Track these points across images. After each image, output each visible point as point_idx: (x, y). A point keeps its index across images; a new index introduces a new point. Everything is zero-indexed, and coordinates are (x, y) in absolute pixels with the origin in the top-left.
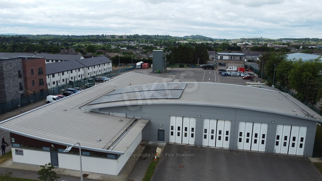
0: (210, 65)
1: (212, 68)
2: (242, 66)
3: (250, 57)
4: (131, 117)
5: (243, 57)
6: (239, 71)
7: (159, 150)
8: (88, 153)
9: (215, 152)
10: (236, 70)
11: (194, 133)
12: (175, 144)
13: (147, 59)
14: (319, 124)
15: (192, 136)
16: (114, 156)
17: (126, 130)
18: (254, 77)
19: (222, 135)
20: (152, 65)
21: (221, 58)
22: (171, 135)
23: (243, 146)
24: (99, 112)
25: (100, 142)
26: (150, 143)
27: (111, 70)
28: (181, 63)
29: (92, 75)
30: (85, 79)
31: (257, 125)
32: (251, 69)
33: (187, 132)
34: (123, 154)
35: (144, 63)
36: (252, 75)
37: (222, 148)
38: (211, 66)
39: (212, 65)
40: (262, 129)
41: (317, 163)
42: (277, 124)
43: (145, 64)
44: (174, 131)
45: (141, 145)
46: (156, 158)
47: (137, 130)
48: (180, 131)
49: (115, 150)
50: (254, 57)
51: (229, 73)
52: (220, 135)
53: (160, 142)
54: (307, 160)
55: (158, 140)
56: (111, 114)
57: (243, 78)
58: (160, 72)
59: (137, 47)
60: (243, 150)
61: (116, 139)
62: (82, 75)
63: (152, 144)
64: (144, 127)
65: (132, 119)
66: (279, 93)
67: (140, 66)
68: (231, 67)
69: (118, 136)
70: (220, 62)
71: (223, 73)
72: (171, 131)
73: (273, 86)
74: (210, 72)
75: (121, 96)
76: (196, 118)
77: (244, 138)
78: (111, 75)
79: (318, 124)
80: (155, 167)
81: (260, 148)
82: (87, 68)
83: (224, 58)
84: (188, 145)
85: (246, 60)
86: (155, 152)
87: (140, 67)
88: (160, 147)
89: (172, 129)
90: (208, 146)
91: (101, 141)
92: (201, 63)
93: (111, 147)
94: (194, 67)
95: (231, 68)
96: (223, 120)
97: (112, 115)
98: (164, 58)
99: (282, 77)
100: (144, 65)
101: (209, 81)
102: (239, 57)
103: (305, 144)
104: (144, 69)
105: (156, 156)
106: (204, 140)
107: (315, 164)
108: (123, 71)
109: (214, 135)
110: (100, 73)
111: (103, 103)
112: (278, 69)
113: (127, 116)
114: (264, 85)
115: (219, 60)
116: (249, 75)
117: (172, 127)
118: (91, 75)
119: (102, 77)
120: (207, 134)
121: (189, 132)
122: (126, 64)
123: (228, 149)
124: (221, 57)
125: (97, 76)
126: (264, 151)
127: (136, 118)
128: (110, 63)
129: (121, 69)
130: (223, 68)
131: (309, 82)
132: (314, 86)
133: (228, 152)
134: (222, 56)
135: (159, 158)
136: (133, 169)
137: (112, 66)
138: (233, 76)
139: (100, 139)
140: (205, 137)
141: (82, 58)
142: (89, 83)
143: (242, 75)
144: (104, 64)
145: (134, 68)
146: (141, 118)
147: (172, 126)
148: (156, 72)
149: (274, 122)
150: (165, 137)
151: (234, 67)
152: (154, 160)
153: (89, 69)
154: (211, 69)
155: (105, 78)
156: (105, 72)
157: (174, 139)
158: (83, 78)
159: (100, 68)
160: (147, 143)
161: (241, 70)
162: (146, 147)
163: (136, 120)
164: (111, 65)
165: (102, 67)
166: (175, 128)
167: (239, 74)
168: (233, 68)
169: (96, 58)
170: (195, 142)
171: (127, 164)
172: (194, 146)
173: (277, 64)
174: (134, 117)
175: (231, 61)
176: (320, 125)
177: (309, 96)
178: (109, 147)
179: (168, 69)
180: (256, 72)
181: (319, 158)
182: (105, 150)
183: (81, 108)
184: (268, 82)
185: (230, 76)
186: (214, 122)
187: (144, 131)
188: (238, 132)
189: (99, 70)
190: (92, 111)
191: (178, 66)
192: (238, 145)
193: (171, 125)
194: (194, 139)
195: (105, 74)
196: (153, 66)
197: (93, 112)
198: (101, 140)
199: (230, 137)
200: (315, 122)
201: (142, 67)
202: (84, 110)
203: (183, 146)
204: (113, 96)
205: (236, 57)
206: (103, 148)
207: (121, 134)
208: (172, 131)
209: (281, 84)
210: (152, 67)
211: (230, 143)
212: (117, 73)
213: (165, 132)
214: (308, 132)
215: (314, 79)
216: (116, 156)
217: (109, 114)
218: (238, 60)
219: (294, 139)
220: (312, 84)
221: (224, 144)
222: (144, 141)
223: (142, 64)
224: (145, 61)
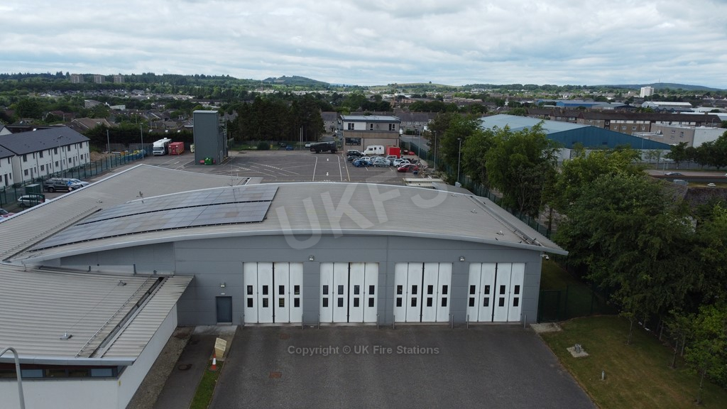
0: (327, 143)
1: (332, 149)
2: (393, 143)
3: (409, 123)
4: (147, 273)
5: (397, 125)
6: (388, 156)
7: (221, 345)
8: (39, 373)
9: (349, 335)
10: (383, 153)
11: (300, 296)
12: (259, 326)
13: (179, 131)
14: (545, 257)
15: (297, 303)
16: (109, 372)
17: (138, 305)
18: (419, 166)
19: (360, 296)
20: (191, 146)
21: (349, 128)
22: (248, 306)
23: (406, 314)
24: (62, 267)
25: (70, 341)
26: (199, 329)
27: (88, 161)
28: (263, 140)
29: (36, 176)
30: (15, 186)
31: (431, 268)
32: (414, 150)
33: (285, 296)
34: (133, 362)
35: (172, 141)
36: (415, 162)
37: (363, 322)
38: (329, 144)
39: (331, 143)
40: (440, 274)
41: (547, 333)
42: (470, 263)
43: (174, 143)
44: (254, 296)
45: (177, 336)
46: (214, 363)
47: (165, 302)
48: (269, 296)
49: (112, 357)
50: (417, 124)
51: (368, 160)
52: (357, 296)
53: (222, 325)
54: (528, 329)
55: (218, 322)
56: (95, 268)
57: (399, 169)
58: (213, 163)
59: (153, 104)
60: (406, 322)
61: (112, 329)
62: (6, 176)
63: (205, 332)
64: (181, 294)
65: (151, 276)
66: (471, 198)
67: (161, 148)
68: (373, 147)
69: (118, 323)
70: (349, 135)
71: (357, 161)
72: (247, 296)
73: (457, 183)
74: (328, 158)
75: (117, 224)
76: (302, 263)
77: (407, 296)
78: (88, 172)
79: (543, 256)
80: (214, 386)
81: (438, 314)
82: (22, 158)
83: (355, 128)
84: (287, 326)
85: (401, 131)
86: (212, 351)
87: (162, 152)
88: (223, 337)
89: (250, 292)
90: (333, 323)
91: (72, 338)
92: (308, 138)
93: (101, 349)
94: (293, 150)
95: (371, 149)
96: (361, 263)
97: (99, 273)
98: (221, 129)
99: (473, 165)
100: (174, 148)
101: (328, 178)
102: (388, 125)
103: (523, 298)
104: (174, 157)
105: (214, 360)
106: (323, 310)
107: (542, 335)
108: (118, 161)
109: (345, 296)
110: (58, 169)
111: (71, 243)
112: (466, 149)
113: (138, 272)
114: (440, 182)
115: (346, 131)
116: (409, 164)
117: (250, 288)
118: (32, 175)
119: (64, 179)
120: (329, 296)
121: (289, 297)
122: (127, 146)
123: (375, 324)
124: (349, 124)
125: (51, 176)
126: (448, 320)
127: (161, 273)
128: (84, 145)
129: (114, 158)
130: (355, 149)
131: (524, 174)
132: (533, 180)
133: (376, 330)
134: (352, 123)
135: (222, 362)
136: (158, 398)
137: (90, 152)
138: (377, 166)
139: (69, 334)
140: (326, 303)
141: (5, 132)
142: (28, 196)
143: (396, 163)
144: (69, 146)
145: (149, 154)
146: (173, 274)
147: (248, 286)
148: (203, 161)
149: (464, 258)
150: (234, 313)
151: (378, 147)
152: (212, 369)
153: (25, 160)
154: (330, 151)
155: (74, 182)
156: (71, 166)
157: (256, 315)
158: (11, 182)
159: (57, 158)
160: (190, 331)
161: (394, 152)
162: (190, 340)
163: (161, 279)
164: (85, 148)
165: (62, 154)
166: (258, 290)
167: (388, 161)
168: (375, 149)
169: (44, 130)
170: (303, 317)
171: (144, 385)
172: (300, 325)
173: (464, 139)
174: (155, 272)
175: (372, 134)
176: (547, 258)
177: (525, 202)
178: (95, 352)
179: (232, 154)
180: (423, 156)
181: (549, 324)
182: (85, 360)
183: (11, 260)
184: (448, 175)
185: (371, 165)
186: (342, 269)
187: (181, 303)
188: (393, 286)
189: (55, 161)
190: (42, 266)
191: (256, 148)
192: (395, 313)
193: (247, 283)
194: (300, 310)
195: (71, 172)
196: (195, 148)
197: (44, 267)
198: (71, 336)
199: (378, 298)
200: (538, 252)
201: (167, 151)
202: (20, 264)
203: (278, 328)
204: (100, 224)
205: (380, 125)
206: (79, 356)
207: (123, 316)
208: (250, 296)
209: (473, 180)
210: (192, 151)
211: (378, 310)
212: (104, 169)
213: (234, 300)
214: (527, 274)
215: (532, 167)
216: (115, 371)
217: (90, 270)
218: (386, 132)
219: (503, 289)
220: (530, 176)
221: (366, 315)
222: (184, 327)
223: (166, 145)
224: (173, 137)
